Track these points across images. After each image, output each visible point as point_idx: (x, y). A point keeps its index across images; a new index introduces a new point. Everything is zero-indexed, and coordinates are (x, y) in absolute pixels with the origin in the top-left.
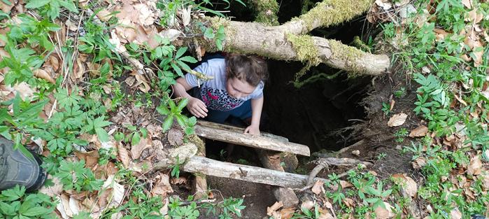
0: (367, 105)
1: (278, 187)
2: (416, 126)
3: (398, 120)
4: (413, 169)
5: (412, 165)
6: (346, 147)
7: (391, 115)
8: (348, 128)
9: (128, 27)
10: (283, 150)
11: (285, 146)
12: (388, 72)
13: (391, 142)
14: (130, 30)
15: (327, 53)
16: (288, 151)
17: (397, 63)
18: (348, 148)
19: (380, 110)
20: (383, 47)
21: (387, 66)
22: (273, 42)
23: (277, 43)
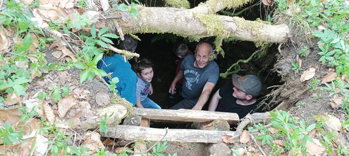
1: (211, 144)
2: (326, 75)
3: (309, 74)
4: (333, 109)
5: (330, 106)
7: (301, 72)
9: (51, 9)
10: (215, 118)
12: (289, 36)
13: (307, 94)
14: (52, 11)
15: (232, 26)
16: (219, 118)
17: (295, 27)
19: (290, 70)
21: (288, 32)
22: (183, 19)
23: (187, 20)
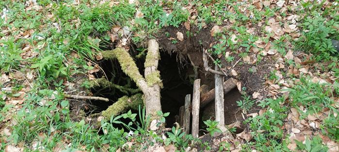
0: (172, 52)
1: (224, 90)
2: (184, 27)
3: (180, 36)
4: (207, 28)
5: (205, 29)
6: (190, 62)
7: (177, 40)
8: (181, 62)
10: (199, 92)
11: (197, 92)
12: (158, 40)
13: (192, 39)
16: (199, 90)
18: (192, 62)
19: (175, 45)
20: (145, 43)
21: (155, 41)
22: (155, 92)
23: (155, 90)
